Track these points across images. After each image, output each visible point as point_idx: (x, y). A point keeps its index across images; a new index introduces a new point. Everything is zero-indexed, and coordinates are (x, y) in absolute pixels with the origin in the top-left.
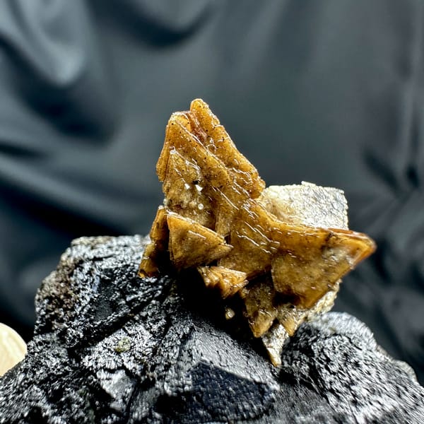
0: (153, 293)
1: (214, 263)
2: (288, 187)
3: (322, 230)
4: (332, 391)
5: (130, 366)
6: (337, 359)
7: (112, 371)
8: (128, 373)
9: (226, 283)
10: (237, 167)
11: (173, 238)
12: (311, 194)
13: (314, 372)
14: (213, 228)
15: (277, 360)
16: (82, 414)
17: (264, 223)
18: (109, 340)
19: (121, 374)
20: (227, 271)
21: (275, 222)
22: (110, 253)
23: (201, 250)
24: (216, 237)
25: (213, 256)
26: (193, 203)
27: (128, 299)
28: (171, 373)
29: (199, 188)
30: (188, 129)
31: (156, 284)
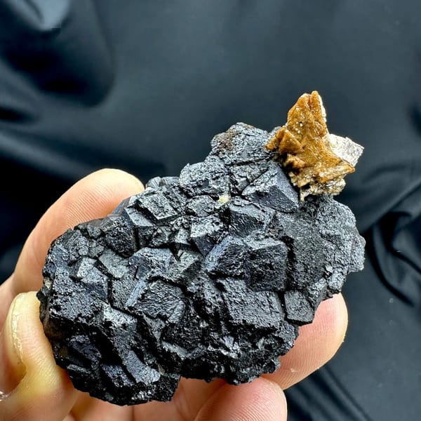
0: (266, 157)
1: (295, 155)
2: (338, 137)
3: (339, 158)
4: (318, 220)
5: (248, 177)
6: (327, 212)
7: (241, 177)
8: (247, 180)
9: (296, 163)
10: (320, 123)
11: (284, 139)
12: (347, 143)
13: (315, 212)
14: (300, 142)
15: (302, 199)
16: (224, 188)
17: (320, 147)
18: (243, 167)
19: (244, 179)
20: (298, 159)
21: (325, 149)
22: (253, 134)
23: (292, 148)
24: (300, 145)
25: (295, 152)
26: (297, 129)
27: (255, 155)
28: (263, 185)
29: (301, 125)
30: (307, 102)
31: (268, 154)
